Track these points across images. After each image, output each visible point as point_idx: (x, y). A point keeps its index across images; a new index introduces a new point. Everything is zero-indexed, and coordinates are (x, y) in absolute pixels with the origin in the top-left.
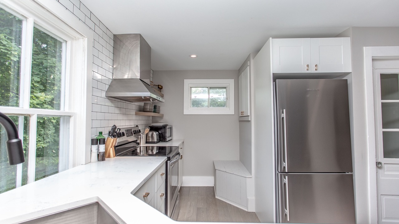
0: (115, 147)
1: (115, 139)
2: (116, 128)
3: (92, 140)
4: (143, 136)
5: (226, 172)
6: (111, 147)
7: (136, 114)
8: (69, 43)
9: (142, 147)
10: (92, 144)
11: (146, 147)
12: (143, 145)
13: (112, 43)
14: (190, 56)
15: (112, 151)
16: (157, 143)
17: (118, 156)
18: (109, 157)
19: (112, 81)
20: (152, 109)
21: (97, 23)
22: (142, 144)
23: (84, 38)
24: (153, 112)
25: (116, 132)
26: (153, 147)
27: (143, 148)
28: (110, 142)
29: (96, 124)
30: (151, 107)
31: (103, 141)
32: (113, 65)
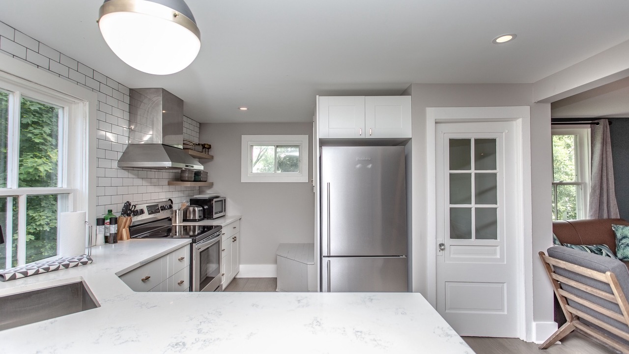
0: (130, 227)
1: (129, 218)
2: (130, 205)
3: (98, 220)
4: (179, 212)
5: (287, 258)
6: (124, 228)
7: (169, 184)
8: (66, 109)
9: (177, 227)
10: (98, 224)
11: (184, 226)
12: (179, 223)
13: (127, 99)
14: (239, 108)
15: (125, 232)
16: (199, 220)
17: (133, 238)
18: (121, 239)
19: (128, 147)
20: (191, 177)
21: (103, 80)
22: (177, 222)
23: (85, 102)
24: (194, 181)
25: (130, 210)
26: (194, 227)
27: (179, 227)
28: (123, 221)
29: (104, 201)
30: (190, 175)
31: (114, 221)
32: (130, 126)
